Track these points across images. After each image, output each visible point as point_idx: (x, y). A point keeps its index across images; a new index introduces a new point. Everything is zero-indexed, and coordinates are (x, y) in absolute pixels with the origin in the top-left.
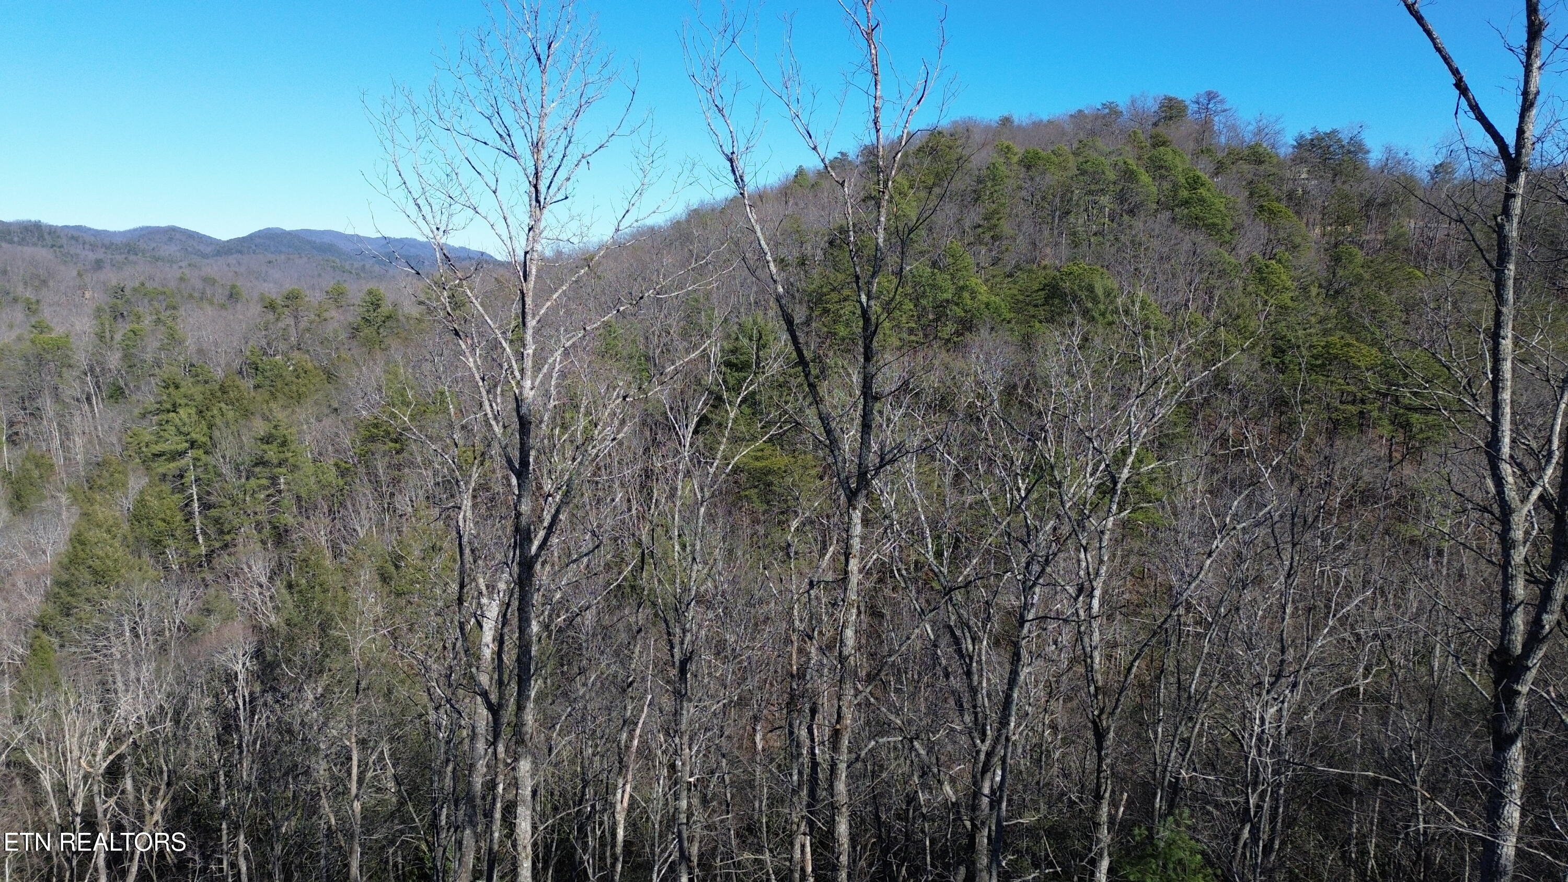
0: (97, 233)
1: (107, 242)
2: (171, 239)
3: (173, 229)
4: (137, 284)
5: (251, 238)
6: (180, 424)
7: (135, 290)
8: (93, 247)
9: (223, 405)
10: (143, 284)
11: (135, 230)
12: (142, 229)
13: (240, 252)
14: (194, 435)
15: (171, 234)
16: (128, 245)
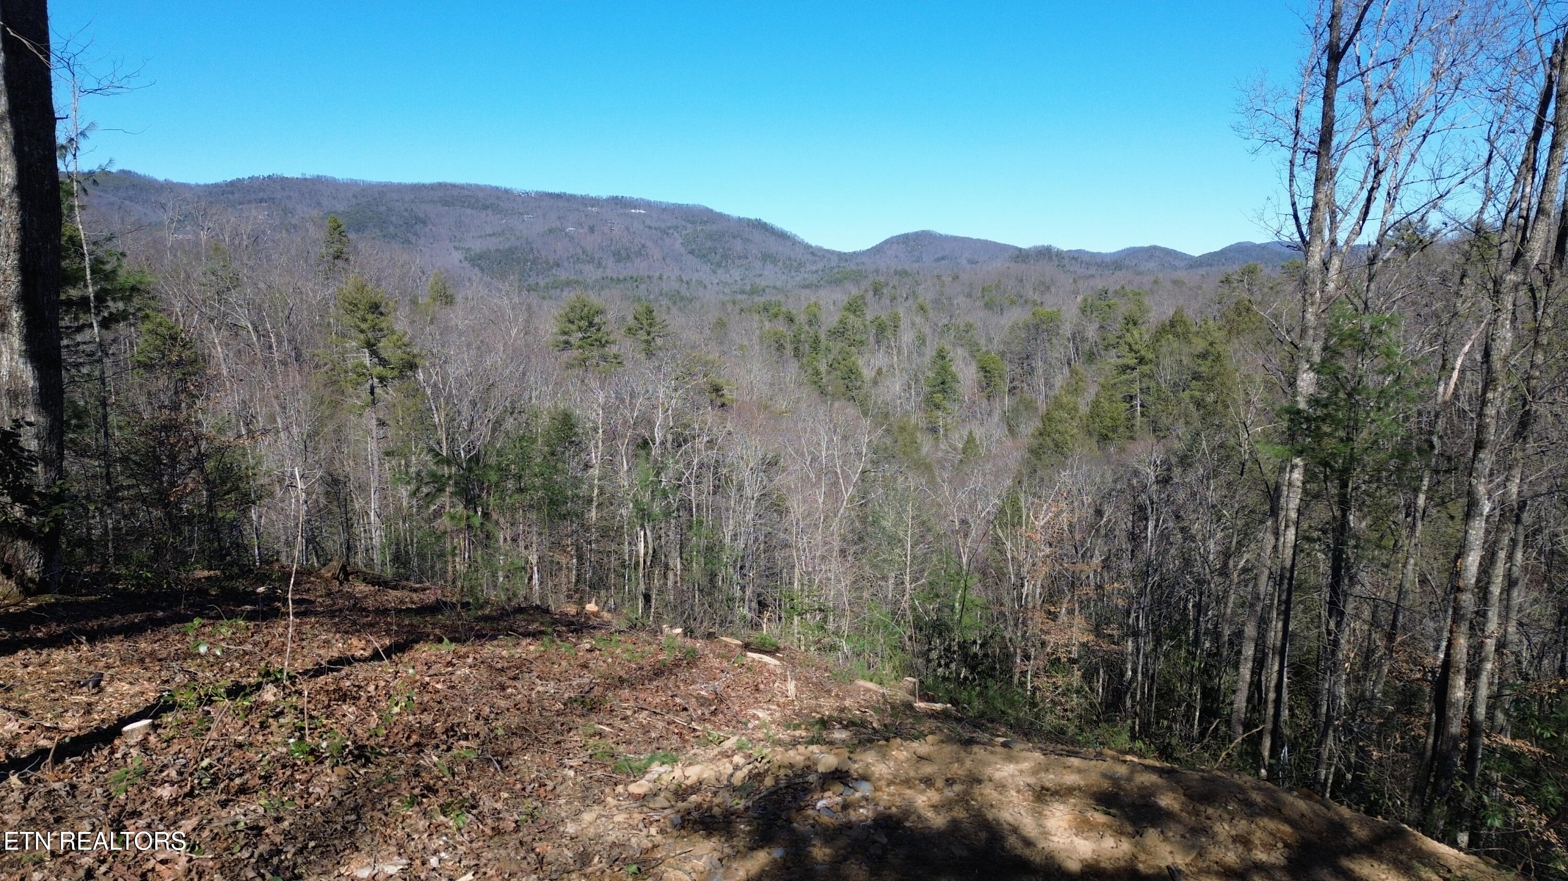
0: (1093, 255)
1: (1099, 260)
2: (1151, 256)
3: (1155, 248)
4: (1118, 287)
5: (1223, 252)
6: (1133, 342)
7: (1116, 292)
8: (1088, 265)
9: (1170, 336)
10: (1123, 288)
11: (1123, 251)
12: (1128, 249)
13: (1211, 265)
14: (1142, 353)
15: (1152, 252)
16: (1116, 262)
